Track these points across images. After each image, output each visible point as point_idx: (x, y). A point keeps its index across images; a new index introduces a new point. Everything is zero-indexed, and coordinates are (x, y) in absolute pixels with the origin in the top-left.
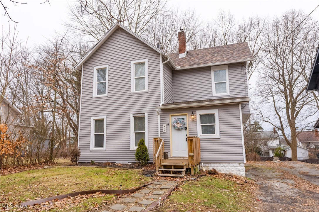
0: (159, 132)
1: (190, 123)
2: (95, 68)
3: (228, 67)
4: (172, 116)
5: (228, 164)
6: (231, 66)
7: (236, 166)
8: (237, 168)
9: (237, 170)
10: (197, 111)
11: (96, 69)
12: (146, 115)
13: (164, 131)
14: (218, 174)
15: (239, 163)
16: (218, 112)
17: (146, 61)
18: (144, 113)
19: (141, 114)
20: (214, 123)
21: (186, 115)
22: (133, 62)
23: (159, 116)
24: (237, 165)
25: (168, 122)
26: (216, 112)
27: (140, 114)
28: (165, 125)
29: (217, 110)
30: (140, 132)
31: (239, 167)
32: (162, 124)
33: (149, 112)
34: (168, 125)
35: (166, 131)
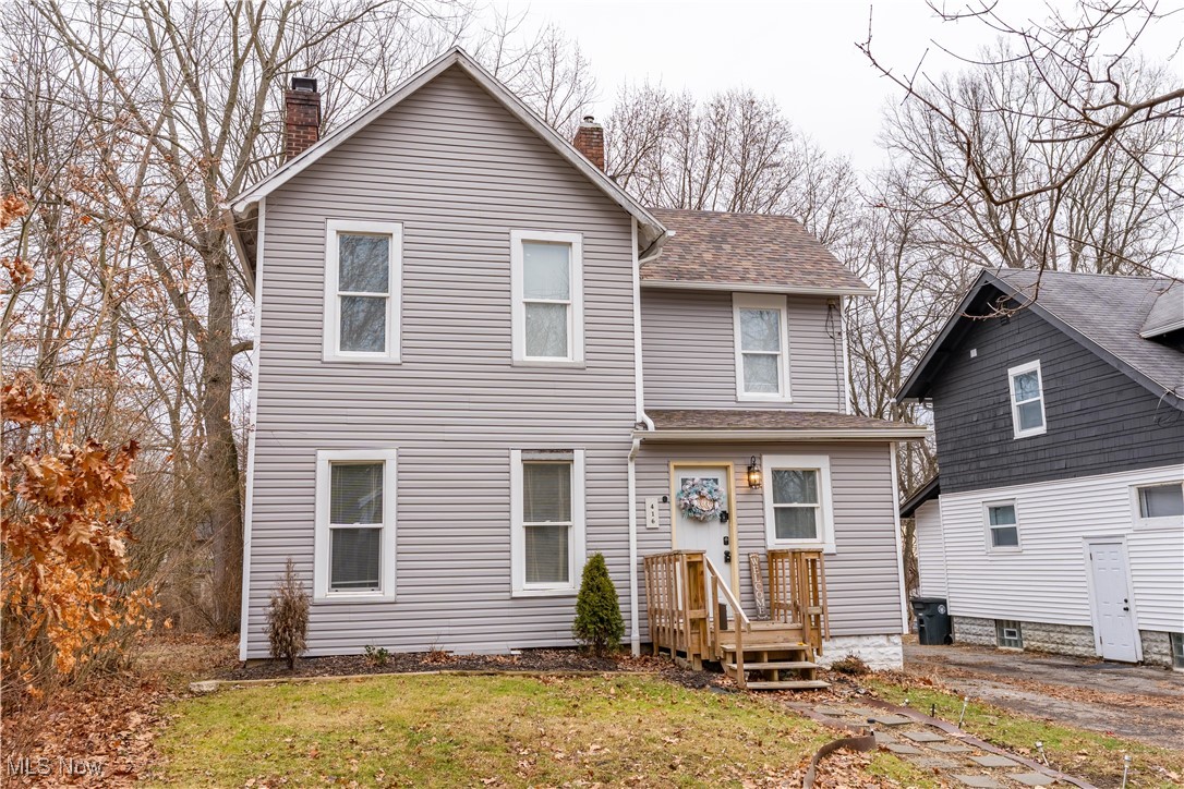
0: (633, 529)
1: (741, 498)
2: (333, 226)
3: (788, 302)
4: (676, 467)
5: (857, 638)
6: (797, 302)
7: (880, 646)
8: (881, 650)
9: (883, 657)
10: (764, 456)
11: (338, 232)
12: (579, 456)
13: (650, 525)
14: (864, 671)
15: (888, 635)
16: (828, 464)
17: (575, 238)
18: (571, 451)
19: (558, 451)
20: (816, 501)
21: (726, 468)
22: (517, 236)
23: (631, 467)
24: (882, 640)
25: (665, 491)
26: (821, 463)
27: (552, 451)
28: (654, 501)
29: (827, 457)
30: (548, 523)
31: (887, 649)
32: (641, 498)
33: (589, 446)
34: (665, 500)
35: (656, 525)
